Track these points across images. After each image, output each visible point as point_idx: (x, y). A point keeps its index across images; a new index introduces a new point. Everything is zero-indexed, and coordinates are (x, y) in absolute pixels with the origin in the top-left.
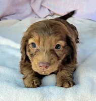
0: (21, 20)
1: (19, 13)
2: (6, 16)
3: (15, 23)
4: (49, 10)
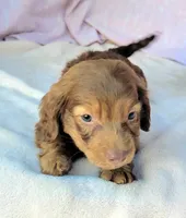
0: (42, 45)
4: (98, 32)
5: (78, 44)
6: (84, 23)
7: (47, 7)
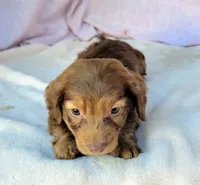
0: (51, 45)
1: (49, 34)
2: (29, 39)
3: (41, 50)
4: (96, 29)
5: (81, 40)
6: (83, 22)
7: (50, 14)
